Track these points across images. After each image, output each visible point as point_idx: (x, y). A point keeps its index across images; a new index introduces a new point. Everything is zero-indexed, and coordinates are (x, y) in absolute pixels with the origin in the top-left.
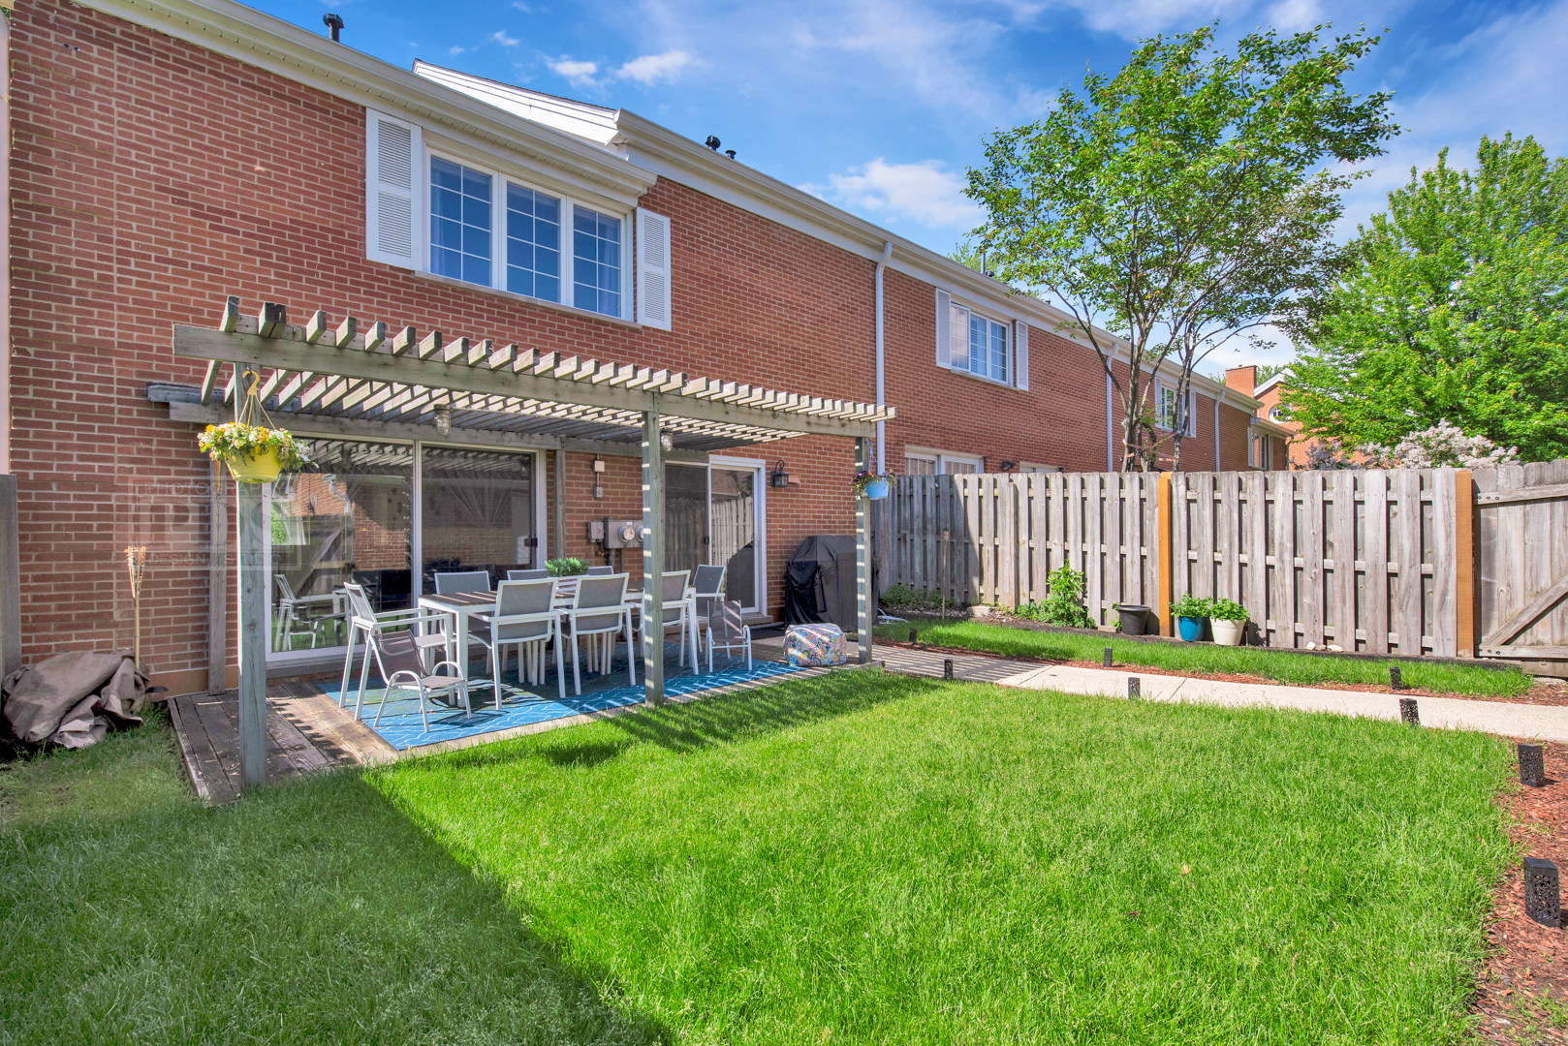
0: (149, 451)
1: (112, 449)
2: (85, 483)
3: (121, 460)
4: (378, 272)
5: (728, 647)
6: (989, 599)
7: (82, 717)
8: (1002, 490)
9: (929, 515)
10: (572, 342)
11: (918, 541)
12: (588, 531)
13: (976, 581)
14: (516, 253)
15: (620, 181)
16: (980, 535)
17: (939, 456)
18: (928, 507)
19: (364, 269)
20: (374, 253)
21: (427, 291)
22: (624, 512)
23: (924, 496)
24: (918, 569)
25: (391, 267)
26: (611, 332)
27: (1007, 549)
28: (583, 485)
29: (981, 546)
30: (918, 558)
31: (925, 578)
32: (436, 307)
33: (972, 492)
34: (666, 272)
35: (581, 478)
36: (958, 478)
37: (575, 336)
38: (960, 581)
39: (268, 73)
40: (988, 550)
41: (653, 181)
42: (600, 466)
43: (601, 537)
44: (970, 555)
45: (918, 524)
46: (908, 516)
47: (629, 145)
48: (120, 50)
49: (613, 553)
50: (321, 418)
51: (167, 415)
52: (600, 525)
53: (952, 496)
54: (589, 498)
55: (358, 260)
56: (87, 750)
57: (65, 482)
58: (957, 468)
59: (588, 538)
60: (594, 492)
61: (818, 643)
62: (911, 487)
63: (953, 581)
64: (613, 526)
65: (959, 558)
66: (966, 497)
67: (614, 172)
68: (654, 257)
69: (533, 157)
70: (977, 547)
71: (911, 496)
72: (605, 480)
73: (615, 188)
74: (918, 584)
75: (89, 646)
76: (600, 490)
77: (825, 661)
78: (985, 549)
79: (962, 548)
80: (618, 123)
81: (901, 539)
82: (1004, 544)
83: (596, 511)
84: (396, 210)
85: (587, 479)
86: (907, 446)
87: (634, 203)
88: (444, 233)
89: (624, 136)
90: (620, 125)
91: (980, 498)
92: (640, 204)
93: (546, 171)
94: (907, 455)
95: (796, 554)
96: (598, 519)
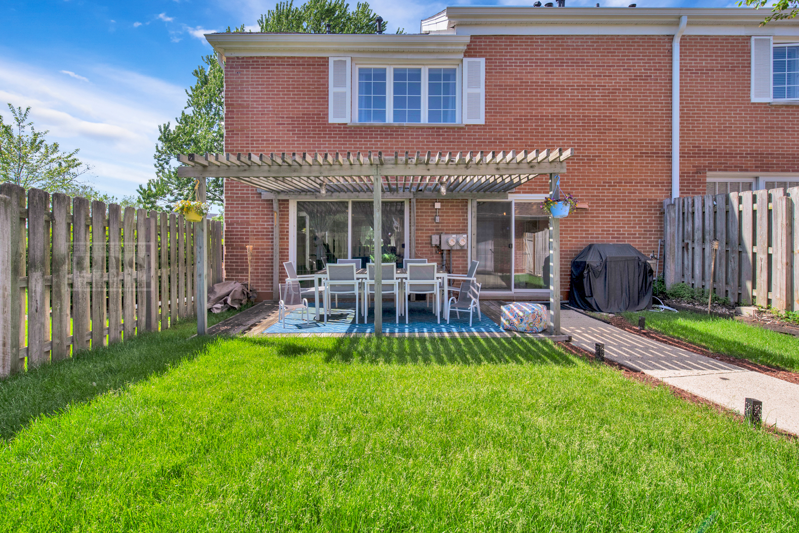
0: (259, 211)
1: (249, 211)
2: (242, 223)
3: (252, 215)
4: (334, 127)
5: (457, 310)
6: (761, 302)
7: (221, 303)
8: (775, 206)
9: (707, 228)
10: (424, 142)
11: (698, 250)
12: (431, 240)
13: (749, 285)
14: (398, 102)
15: (449, 47)
16: (754, 244)
17: (757, 178)
18: (707, 222)
19: (328, 128)
20: (332, 119)
21: (353, 131)
22: (454, 230)
23: (704, 213)
24: (698, 271)
25: (339, 124)
26: (446, 132)
27: (779, 259)
28: (429, 216)
29: (754, 254)
30: (698, 263)
31: (703, 279)
32: (356, 138)
33: (746, 208)
34: (481, 91)
35: (428, 212)
36: (733, 196)
37: (425, 138)
38: (734, 284)
39: (294, 58)
40: (762, 259)
41: (468, 40)
42: (438, 205)
43: (438, 243)
44: (743, 261)
45: (698, 235)
46: (690, 229)
47: (458, 25)
48: (252, 68)
49: (445, 252)
50: (309, 193)
51: (261, 197)
52: (438, 237)
53: (727, 212)
54: (433, 223)
55: (325, 124)
56: (218, 314)
57: (238, 223)
58: (736, 187)
59: (431, 244)
60: (435, 219)
61: (516, 316)
62: (693, 205)
63: (727, 283)
64: (444, 237)
65: (734, 265)
66: (740, 212)
67: (446, 44)
68: (473, 83)
69: (403, 52)
70: (750, 255)
71: (693, 213)
72: (442, 212)
73: (449, 52)
74: (698, 283)
75: (233, 279)
76: (438, 218)
77: (520, 329)
78: (758, 257)
79: (736, 256)
80: (447, 15)
81: (685, 248)
82: (776, 253)
83: (437, 230)
84: (340, 97)
85: (431, 212)
86: (709, 173)
87: (461, 56)
88: (365, 102)
89: (453, 21)
90: (450, 17)
91: (754, 212)
92: (465, 56)
93: (410, 56)
94: (708, 180)
95: (578, 257)
96: (437, 234)
